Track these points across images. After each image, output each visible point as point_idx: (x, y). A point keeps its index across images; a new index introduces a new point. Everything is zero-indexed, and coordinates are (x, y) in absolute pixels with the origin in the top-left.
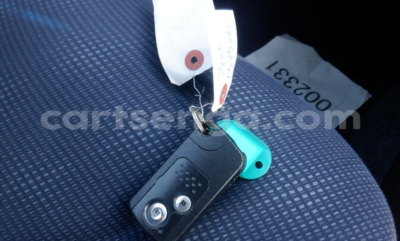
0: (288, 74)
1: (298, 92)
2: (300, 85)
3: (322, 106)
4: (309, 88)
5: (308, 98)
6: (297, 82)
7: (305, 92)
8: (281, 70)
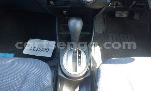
0: (36, 48)
1: (40, 51)
2: (40, 49)
3: (47, 51)
4: (42, 48)
5: (43, 51)
6: (39, 48)
7: (42, 50)
8: (34, 48)
